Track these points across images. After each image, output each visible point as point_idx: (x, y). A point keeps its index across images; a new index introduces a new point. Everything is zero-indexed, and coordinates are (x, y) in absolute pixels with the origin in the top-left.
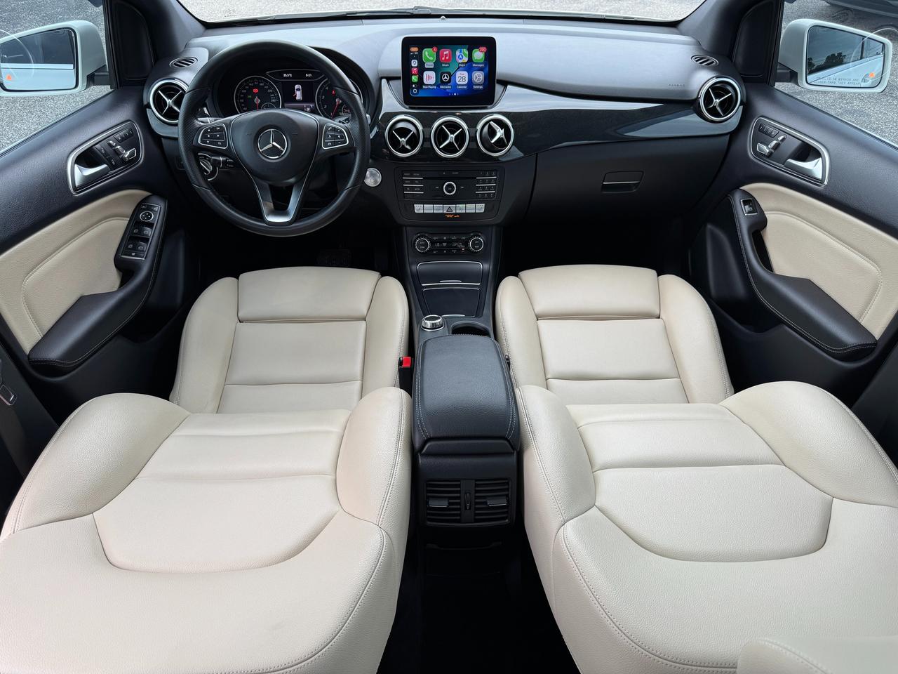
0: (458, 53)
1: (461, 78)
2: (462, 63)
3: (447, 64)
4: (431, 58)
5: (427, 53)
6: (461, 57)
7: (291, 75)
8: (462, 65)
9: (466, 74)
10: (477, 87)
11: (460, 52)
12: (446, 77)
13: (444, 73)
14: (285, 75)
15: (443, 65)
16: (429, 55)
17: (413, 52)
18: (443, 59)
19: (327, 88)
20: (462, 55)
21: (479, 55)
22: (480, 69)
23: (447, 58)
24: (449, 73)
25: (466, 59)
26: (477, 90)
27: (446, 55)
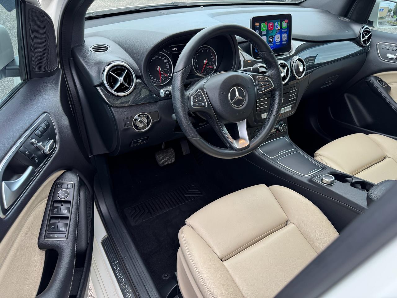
0: (276, 24)
1: (277, 38)
2: (278, 30)
3: (271, 31)
4: (265, 29)
5: (263, 26)
6: (277, 26)
7: (176, 49)
8: (278, 31)
9: (279, 35)
10: (284, 42)
11: (277, 24)
12: (271, 39)
13: (271, 36)
14: (173, 49)
15: (270, 32)
16: (264, 26)
17: (257, 26)
18: (270, 28)
19: (198, 55)
20: (278, 26)
21: (285, 25)
22: (285, 32)
23: (272, 28)
24: (272, 36)
25: (279, 28)
26: (284, 44)
27: (271, 26)
